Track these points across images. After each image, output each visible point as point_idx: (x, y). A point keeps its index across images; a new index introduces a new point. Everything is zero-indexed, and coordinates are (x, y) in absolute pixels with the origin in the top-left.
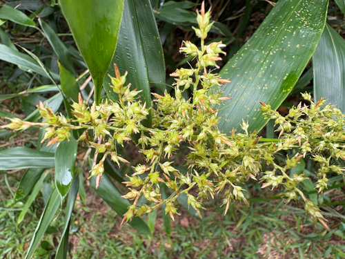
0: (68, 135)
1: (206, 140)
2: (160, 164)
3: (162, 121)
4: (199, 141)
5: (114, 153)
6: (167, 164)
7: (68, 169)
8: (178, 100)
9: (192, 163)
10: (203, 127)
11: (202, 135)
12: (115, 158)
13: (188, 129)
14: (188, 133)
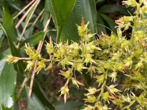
0: (44, 65)
1: (143, 68)
2: (107, 87)
3: (102, 54)
4: (137, 69)
5: (74, 78)
6: (112, 86)
7: (10, 95)
8: (120, 38)
9: (127, 87)
10: (141, 58)
11: (140, 64)
12: (75, 82)
13: (129, 60)
14: (128, 63)
